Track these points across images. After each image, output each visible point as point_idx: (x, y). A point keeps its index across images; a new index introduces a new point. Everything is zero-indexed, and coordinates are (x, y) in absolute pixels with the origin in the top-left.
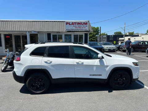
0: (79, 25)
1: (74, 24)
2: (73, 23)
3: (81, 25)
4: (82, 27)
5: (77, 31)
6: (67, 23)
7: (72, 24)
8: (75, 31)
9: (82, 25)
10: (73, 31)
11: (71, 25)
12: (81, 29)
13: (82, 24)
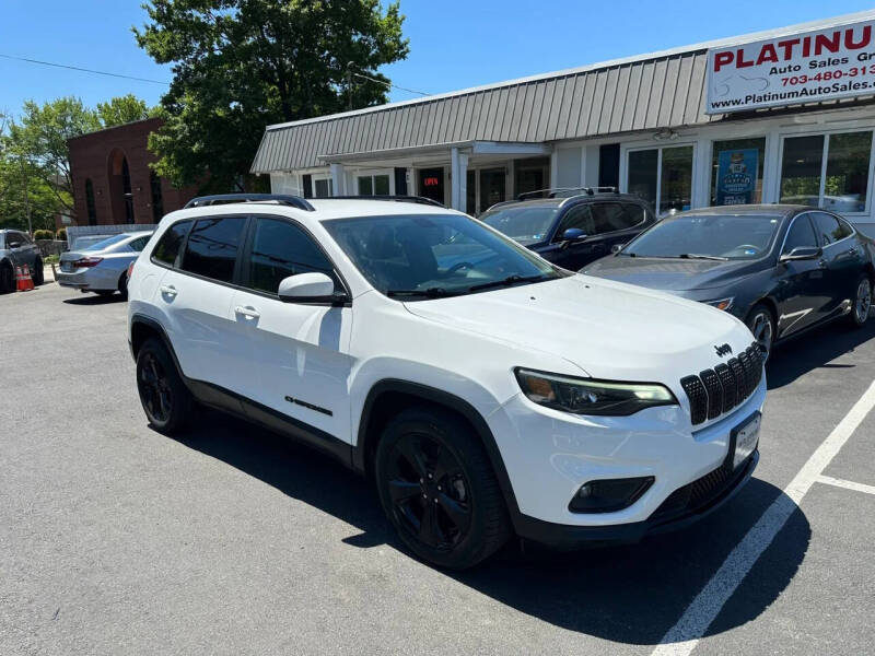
0: (826, 54)
1: (781, 52)
2: (769, 47)
3: (843, 52)
4: (854, 63)
5: (803, 109)
6: (722, 59)
7: (762, 59)
8: (787, 111)
9: (853, 54)
10: (771, 113)
11: (751, 64)
12: (844, 81)
13: (857, 39)
